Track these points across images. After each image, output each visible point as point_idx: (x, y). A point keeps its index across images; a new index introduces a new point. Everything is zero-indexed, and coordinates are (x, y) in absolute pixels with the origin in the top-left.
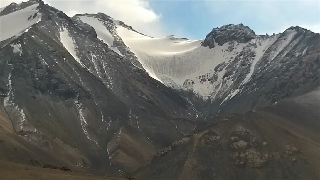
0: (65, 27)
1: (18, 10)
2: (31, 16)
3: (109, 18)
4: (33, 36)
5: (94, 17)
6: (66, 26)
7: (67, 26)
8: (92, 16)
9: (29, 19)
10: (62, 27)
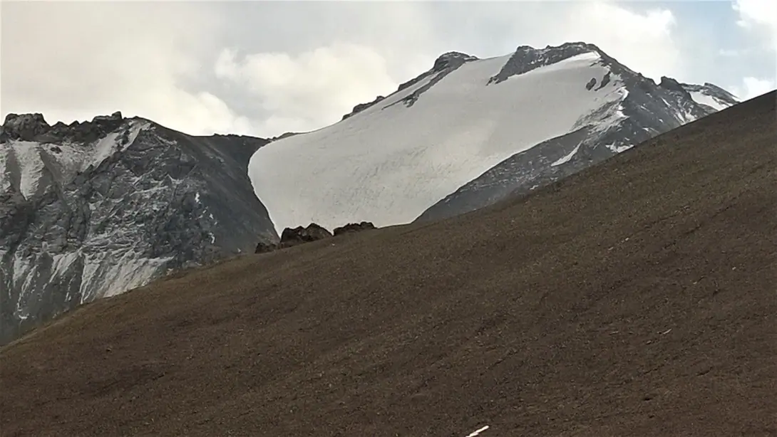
0: (688, 112)
1: (543, 63)
2: (594, 81)
3: (734, 98)
4: (647, 129)
5: (703, 93)
6: (690, 110)
7: (692, 109)
8: (698, 91)
9: (589, 87)
10: (682, 111)
